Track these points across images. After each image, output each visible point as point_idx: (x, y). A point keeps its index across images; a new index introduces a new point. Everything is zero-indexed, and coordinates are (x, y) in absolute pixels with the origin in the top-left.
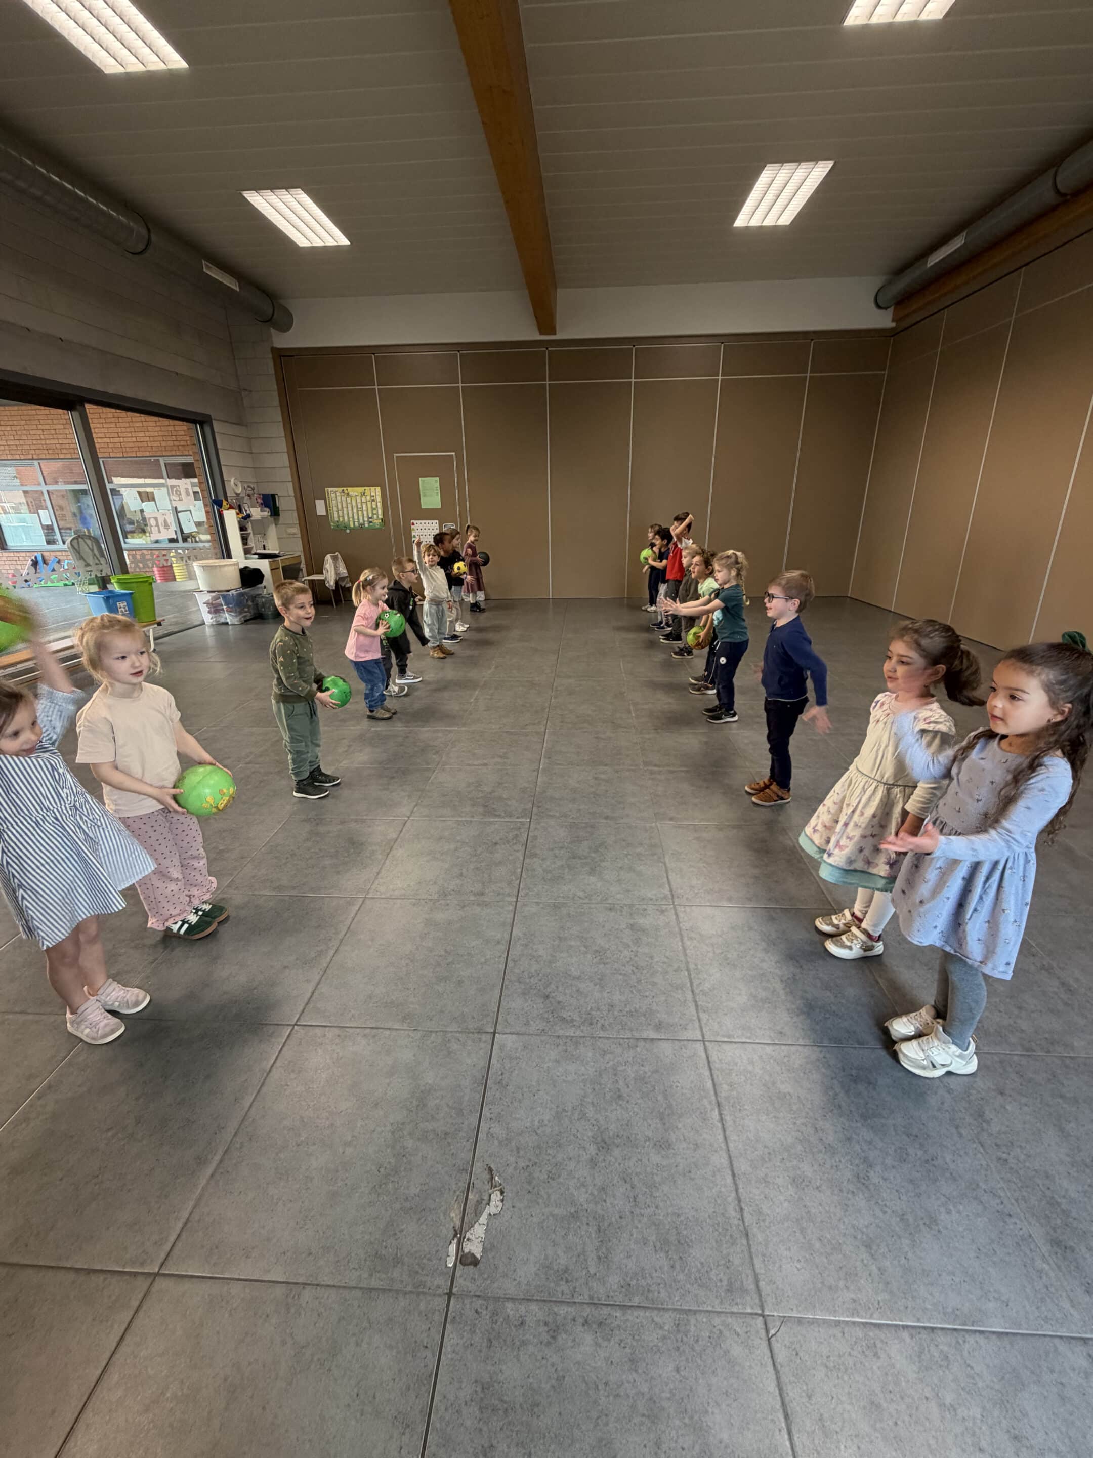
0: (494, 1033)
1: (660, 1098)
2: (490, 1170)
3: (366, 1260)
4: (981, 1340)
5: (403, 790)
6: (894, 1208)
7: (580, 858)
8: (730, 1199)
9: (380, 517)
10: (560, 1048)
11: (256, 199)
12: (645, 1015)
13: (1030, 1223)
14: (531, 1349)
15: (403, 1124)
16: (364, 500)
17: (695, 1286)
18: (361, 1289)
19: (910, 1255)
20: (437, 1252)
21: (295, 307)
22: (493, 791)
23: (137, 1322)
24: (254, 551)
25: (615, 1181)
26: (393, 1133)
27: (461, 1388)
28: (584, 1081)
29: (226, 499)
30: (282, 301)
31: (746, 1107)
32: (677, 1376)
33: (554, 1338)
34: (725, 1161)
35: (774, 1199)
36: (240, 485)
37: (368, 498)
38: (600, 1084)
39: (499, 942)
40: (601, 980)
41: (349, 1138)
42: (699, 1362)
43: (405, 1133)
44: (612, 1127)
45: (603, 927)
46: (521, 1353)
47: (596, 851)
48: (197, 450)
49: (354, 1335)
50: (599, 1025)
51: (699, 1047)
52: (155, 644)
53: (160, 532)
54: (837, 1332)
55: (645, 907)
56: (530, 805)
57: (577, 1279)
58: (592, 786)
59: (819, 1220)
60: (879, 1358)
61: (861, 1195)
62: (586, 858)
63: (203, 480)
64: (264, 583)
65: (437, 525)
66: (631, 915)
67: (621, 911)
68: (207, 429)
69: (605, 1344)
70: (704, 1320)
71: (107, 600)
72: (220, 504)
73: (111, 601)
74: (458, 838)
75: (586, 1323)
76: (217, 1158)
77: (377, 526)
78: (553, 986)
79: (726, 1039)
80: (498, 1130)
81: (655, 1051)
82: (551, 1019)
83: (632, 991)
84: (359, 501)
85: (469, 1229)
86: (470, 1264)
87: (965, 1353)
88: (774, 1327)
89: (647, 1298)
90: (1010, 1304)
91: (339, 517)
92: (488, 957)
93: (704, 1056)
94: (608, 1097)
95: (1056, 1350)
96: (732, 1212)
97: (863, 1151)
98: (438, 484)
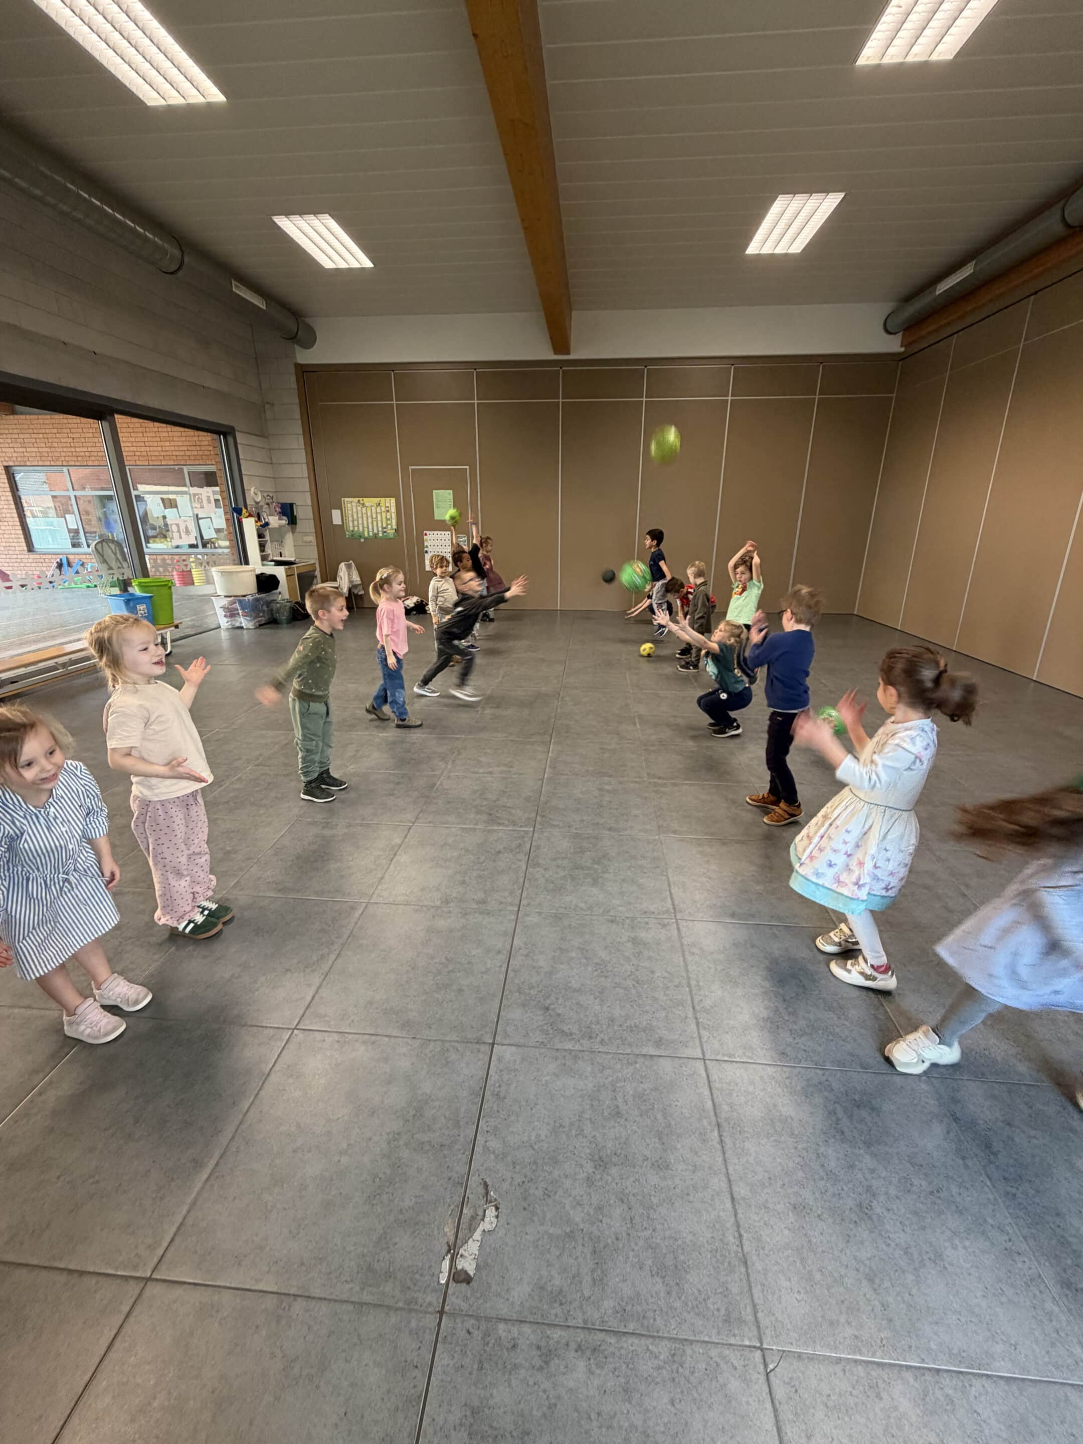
0: (493, 1044)
1: (659, 1116)
2: (486, 1185)
3: (358, 1272)
4: (987, 1384)
5: (408, 796)
6: (898, 1241)
7: (582, 869)
8: (728, 1225)
9: (395, 527)
10: (559, 1062)
11: (286, 224)
12: (644, 1031)
13: (1039, 1263)
14: (523, 1371)
15: (398, 1134)
16: (379, 510)
17: (692, 1314)
18: (352, 1302)
19: (914, 1291)
20: (430, 1267)
21: (320, 326)
22: (498, 800)
23: (127, 1328)
24: (271, 558)
25: (612, 1202)
26: (389, 1143)
27: (450, 1411)
28: (582, 1096)
29: (246, 508)
30: (308, 320)
31: (746, 1129)
32: (673, 1410)
33: (546, 1363)
34: (724, 1185)
35: (775, 1227)
36: (259, 494)
37: (383, 509)
38: (599, 1101)
39: (499, 952)
40: (601, 993)
41: (345, 1146)
42: (696, 1395)
43: (401, 1142)
44: (610, 1145)
45: (605, 939)
46: (512, 1377)
47: (598, 863)
48: (219, 459)
49: (344, 1351)
50: (599, 1039)
51: (700, 1065)
52: (172, 647)
53: (181, 538)
54: (838, 1369)
55: (646, 920)
56: (534, 815)
57: (570, 1303)
58: (596, 797)
59: (820, 1250)
60: (881, 1399)
61: (863, 1226)
62: (589, 869)
63: (224, 488)
64: (279, 589)
65: (449, 537)
66: (633, 928)
67: (623, 924)
68: (230, 440)
69: (598, 1371)
70: (701, 1351)
71: (127, 602)
72: (238, 511)
73: (131, 604)
74: (462, 845)
75: (579, 1348)
76: (212, 1163)
77: (392, 536)
78: (553, 998)
79: (726, 1059)
80: (494, 1144)
81: (655, 1067)
82: (551, 1032)
83: (632, 1006)
84: (374, 511)
85: (463, 1245)
86: (461, 1282)
87: (972, 1399)
88: (773, 1361)
89: (642, 1325)
90: (1018, 1347)
91: (354, 527)
92: (489, 966)
93: (704, 1074)
94: (606, 1114)
95: (1067, 1399)
96: (731, 1238)
97: (866, 1180)
98: (451, 497)
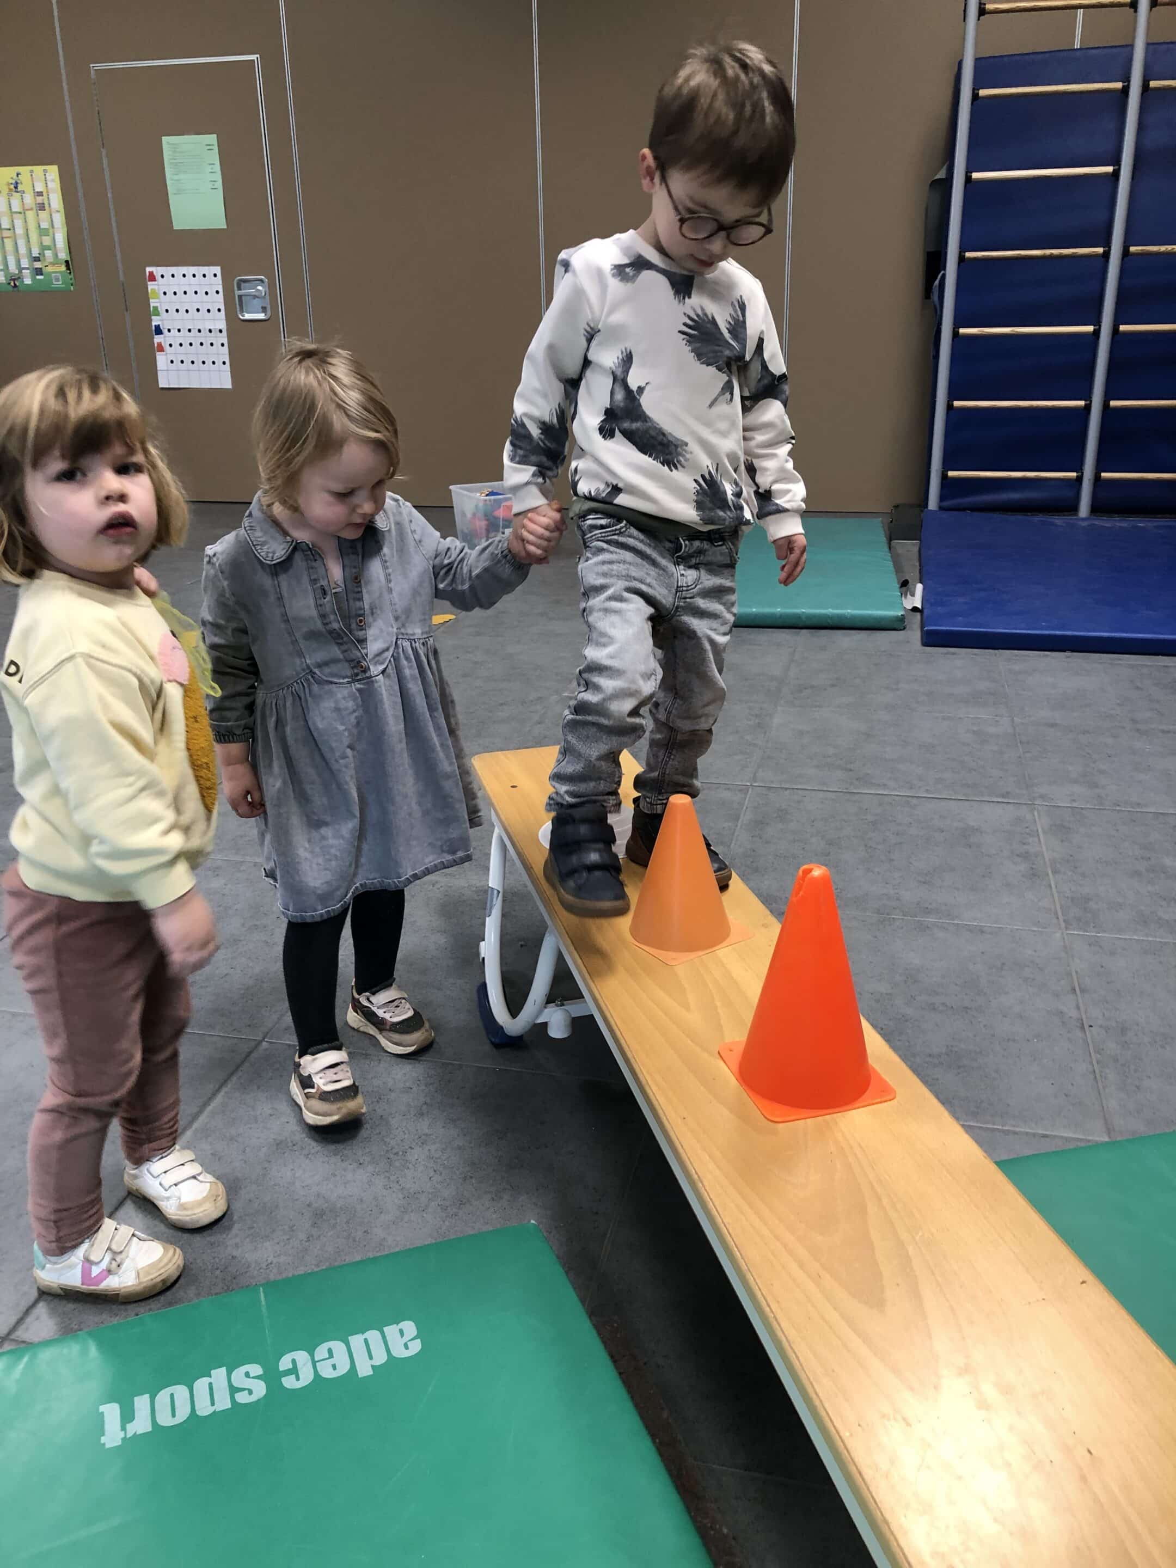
9: (63, 255)
37: (29, 199)
65: (218, 284)
77: (58, 284)
84: (4, 207)
98: (216, 156)
